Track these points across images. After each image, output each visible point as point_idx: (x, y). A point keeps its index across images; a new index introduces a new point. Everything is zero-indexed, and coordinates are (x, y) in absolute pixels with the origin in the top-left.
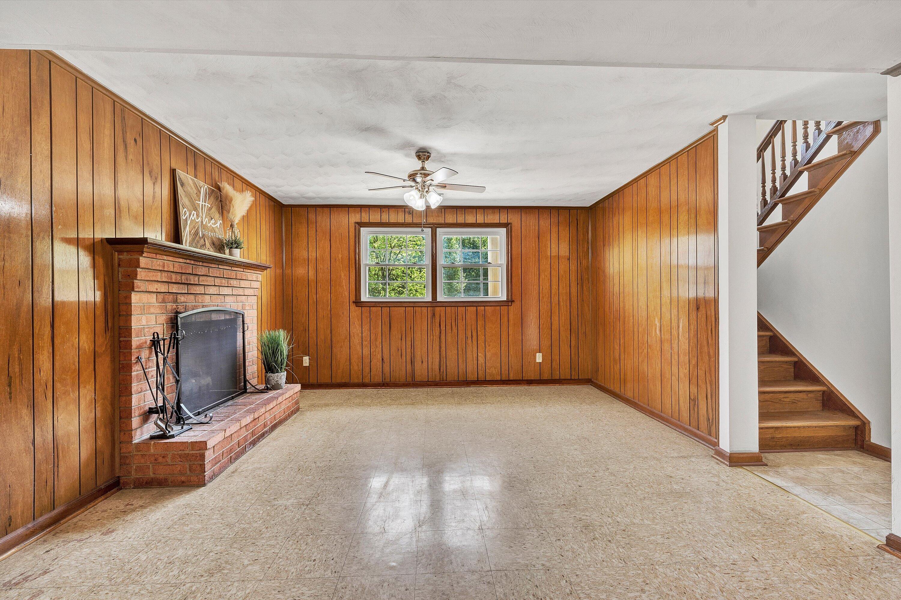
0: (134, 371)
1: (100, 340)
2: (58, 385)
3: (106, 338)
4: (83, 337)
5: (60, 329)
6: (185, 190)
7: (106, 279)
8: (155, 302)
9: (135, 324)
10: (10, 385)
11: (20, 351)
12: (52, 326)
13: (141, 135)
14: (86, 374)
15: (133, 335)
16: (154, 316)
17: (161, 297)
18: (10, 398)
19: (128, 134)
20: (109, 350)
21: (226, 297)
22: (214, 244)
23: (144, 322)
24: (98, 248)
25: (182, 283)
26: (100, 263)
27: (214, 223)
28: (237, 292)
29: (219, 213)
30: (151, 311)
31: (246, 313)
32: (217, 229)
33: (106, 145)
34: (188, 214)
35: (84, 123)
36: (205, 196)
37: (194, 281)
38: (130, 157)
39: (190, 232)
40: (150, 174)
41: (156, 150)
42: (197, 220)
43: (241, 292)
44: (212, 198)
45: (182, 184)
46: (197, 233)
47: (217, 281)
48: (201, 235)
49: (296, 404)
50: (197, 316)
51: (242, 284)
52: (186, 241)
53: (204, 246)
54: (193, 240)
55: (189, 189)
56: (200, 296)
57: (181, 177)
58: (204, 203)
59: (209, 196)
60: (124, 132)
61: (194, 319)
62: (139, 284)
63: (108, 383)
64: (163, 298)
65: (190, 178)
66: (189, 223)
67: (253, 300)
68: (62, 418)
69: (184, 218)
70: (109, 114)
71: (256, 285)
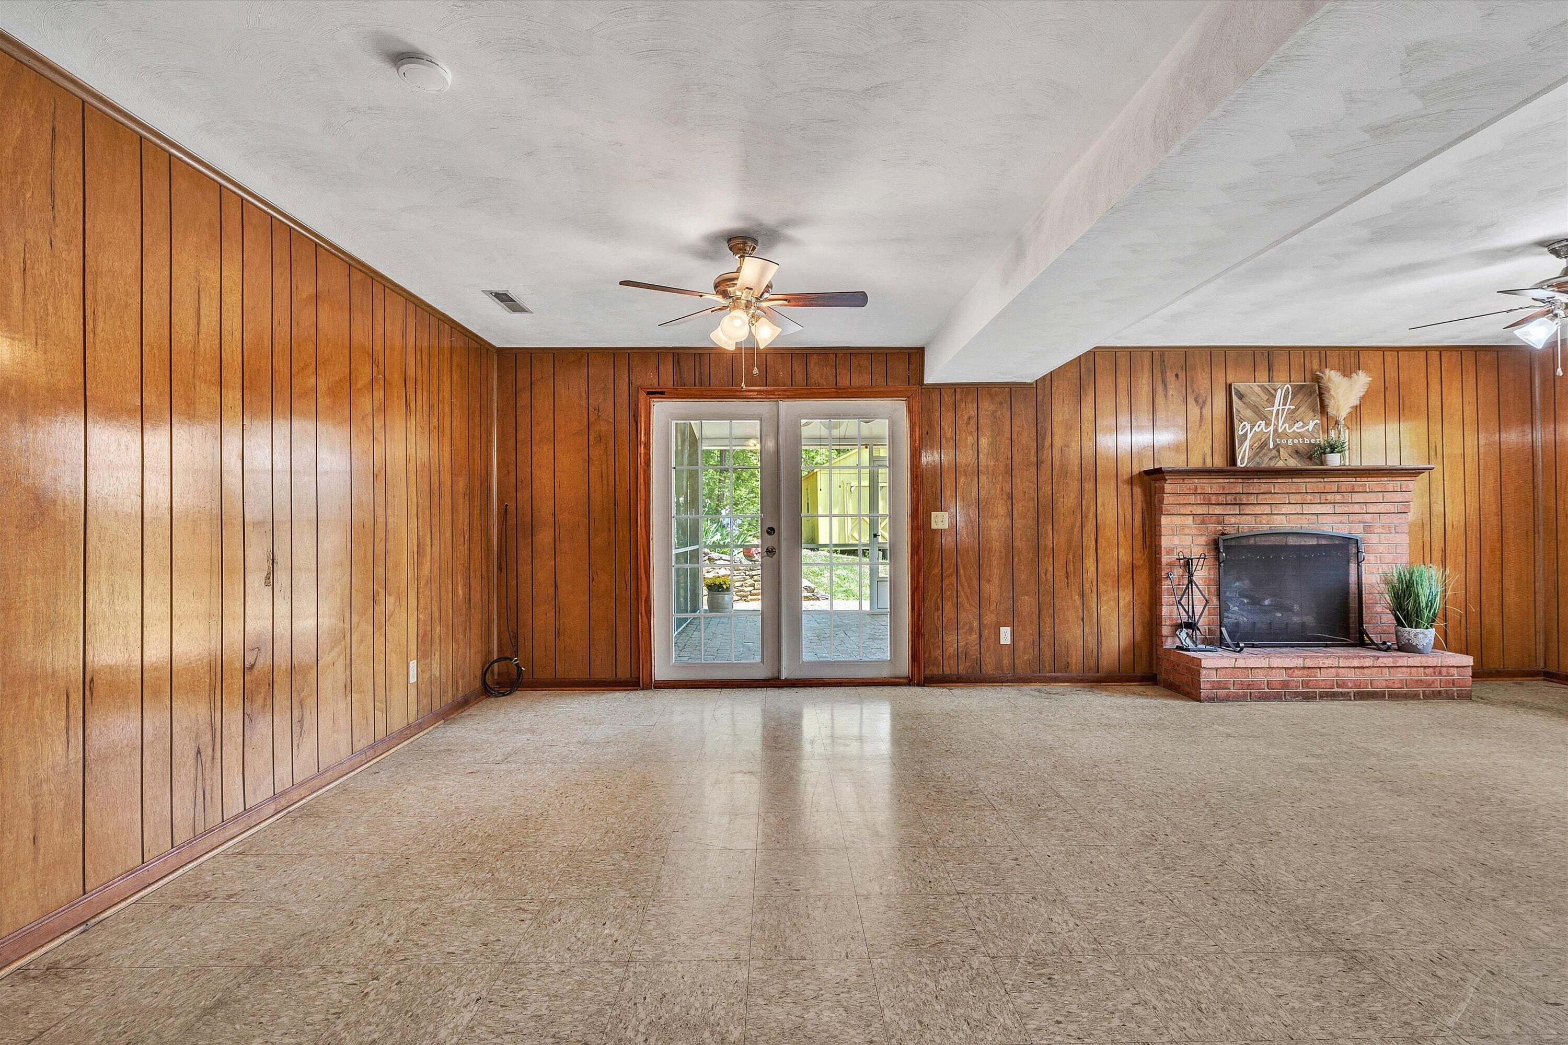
0: (1163, 585)
1: (1138, 555)
2: (1100, 585)
3: (1144, 553)
4: (1122, 551)
5: (1102, 543)
6: (1246, 401)
7: (1144, 505)
8: (1192, 524)
9: (1165, 542)
10: (1067, 578)
11: (1074, 557)
12: (1096, 542)
13: (1184, 368)
14: (1126, 580)
15: (1163, 553)
16: (1190, 537)
17: (1199, 519)
18: (1068, 586)
19: (1168, 373)
20: (1147, 564)
21: (1320, 517)
22: (1297, 452)
23: (1177, 542)
24: (1135, 481)
25: (1227, 504)
26: (1138, 491)
27: (1302, 427)
28: (1345, 509)
29: (1314, 411)
30: (1187, 531)
31: (1373, 538)
32: (1307, 433)
33: (1144, 393)
34: (1248, 427)
35: (1123, 383)
36: (1286, 398)
37: (1248, 500)
38: (1170, 393)
39: (1251, 447)
40: (1196, 400)
41: (1204, 374)
42: (1265, 431)
43: (1356, 509)
44: (1300, 396)
45: (1241, 396)
46: (1265, 444)
47: (1293, 498)
48: (1271, 447)
49: (1453, 684)
50: (1258, 539)
51: (1357, 498)
52: (1243, 458)
53: (1276, 457)
54: (1256, 454)
55: (1253, 398)
56: (1264, 517)
57: (1239, 389)
58: (1281, 407)
59: (1294, 395)
60: (1163, 374)
61: (1252, 541)
62: (1168, 507)
63: (1146, 591)
64: (1203, 519)
65: (1258, 386)
66: (1249, 436)
67: (1396, 519)
68: (1104, 609)
69: (1241, 433)
70: (1147, 366)
71: (1399, 497)
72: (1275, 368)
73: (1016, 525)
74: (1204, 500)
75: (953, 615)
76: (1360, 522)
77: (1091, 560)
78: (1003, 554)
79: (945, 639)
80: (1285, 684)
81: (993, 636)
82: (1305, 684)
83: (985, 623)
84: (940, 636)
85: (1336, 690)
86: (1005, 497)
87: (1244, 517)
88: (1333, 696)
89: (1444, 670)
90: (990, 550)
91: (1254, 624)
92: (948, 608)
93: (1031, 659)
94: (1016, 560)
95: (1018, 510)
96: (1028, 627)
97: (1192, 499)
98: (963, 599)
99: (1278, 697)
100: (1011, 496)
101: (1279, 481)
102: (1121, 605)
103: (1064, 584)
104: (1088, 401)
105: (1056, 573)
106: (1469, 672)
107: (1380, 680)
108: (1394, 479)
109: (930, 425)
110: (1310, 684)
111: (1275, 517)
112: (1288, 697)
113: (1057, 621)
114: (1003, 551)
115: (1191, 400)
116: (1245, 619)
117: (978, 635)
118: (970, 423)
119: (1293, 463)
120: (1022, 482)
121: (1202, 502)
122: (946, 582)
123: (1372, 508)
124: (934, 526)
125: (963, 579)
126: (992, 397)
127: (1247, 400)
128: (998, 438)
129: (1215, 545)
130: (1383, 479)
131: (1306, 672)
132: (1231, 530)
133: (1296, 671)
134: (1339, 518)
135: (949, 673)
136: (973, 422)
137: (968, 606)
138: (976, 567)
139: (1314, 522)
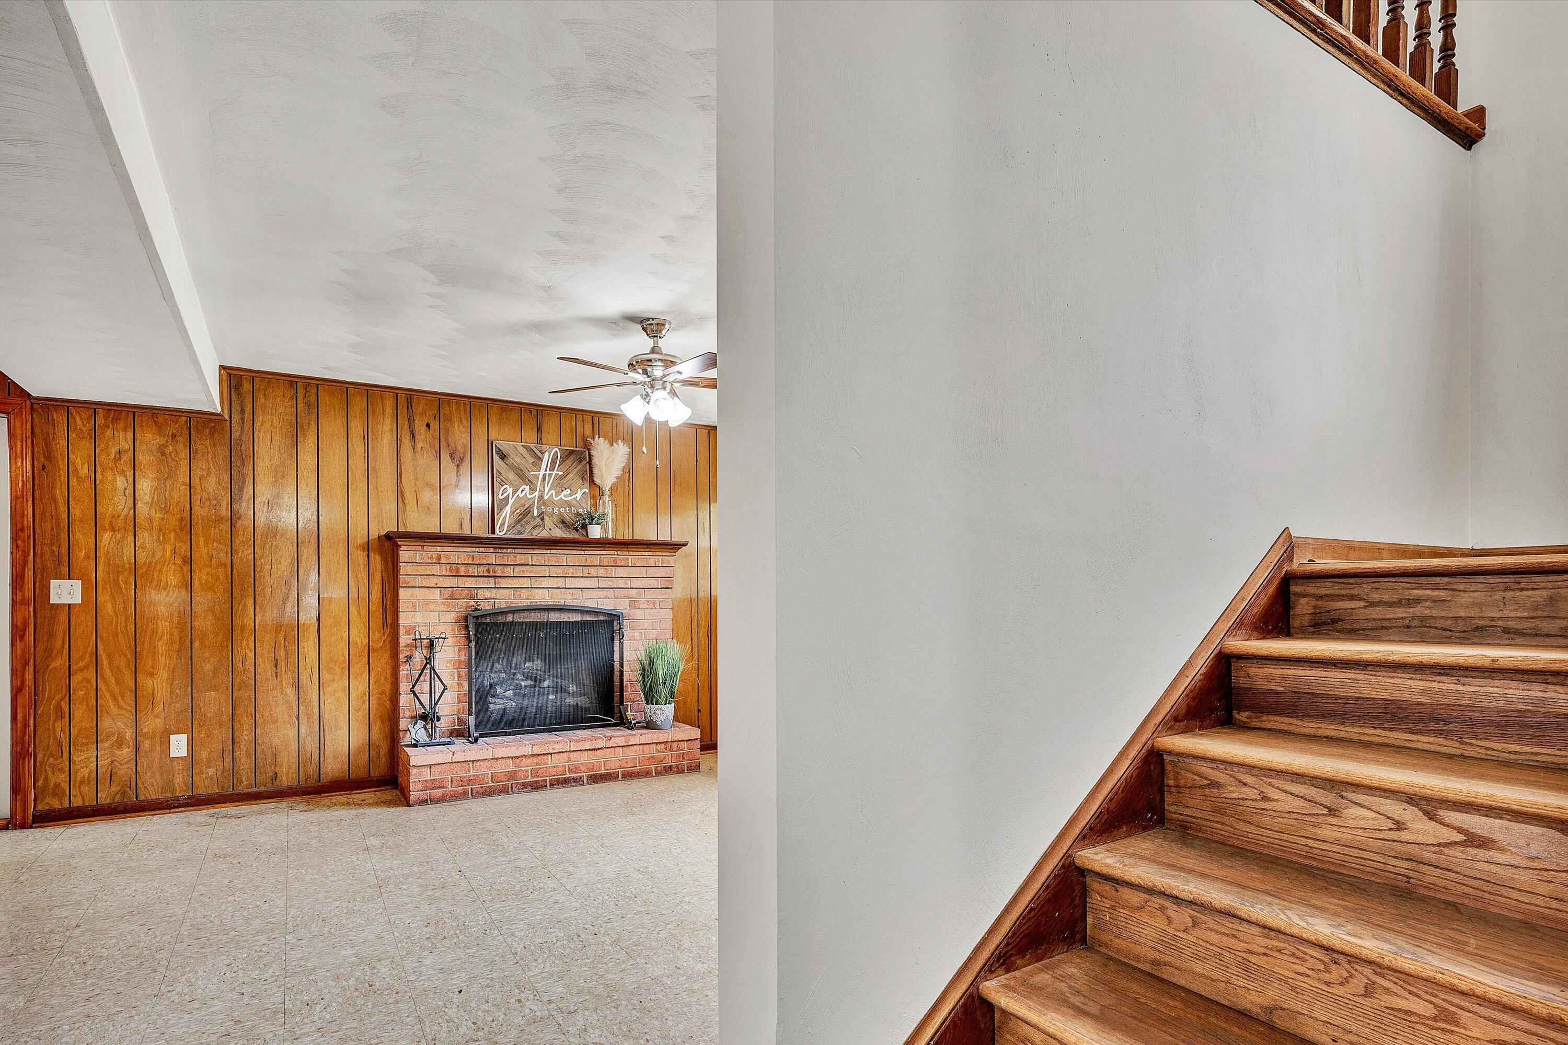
0: (403, 670)
1: (375, 635)
2: (324, 672)
3: (384, 633)
4: (354, 631)
5: (325, 622)
6: (508, 462)
7: (385, 575)
8: (439, 598)
9: (405, 620)
10: (276, 666)
11: (285, 639)
12: (317, 621)
13: (437, 418)
14: (359, 667)
15: (403, 632)
16: (437, 613)
17: (446, 593)
18: (276, 677)
19: (417, 421)
20: (388, 646)
21: (584, 592)
23: (419, 620)
24: (373, 545)
25: (479, 576)
26: (376, 559)
27: (571, 495)
28: (609, 583)
29: (583, 478)
30: (432, 607)
31: (639, 614)
32: (574, 502)
33: (385, 441)
34: (510, 491)
35: (357, 428)
36: (554, 462)
37: (503, 572)
38: (419, 445)
39: (512, 513)
40: (452, 456)
41: (461, 427)
42: (530, 497)
43: (621, 583)
44: (569, 462)
45: (503, 457)
46: (527, 512)
47: (554, 571)
48: (535, 514)
49: (683, 758)
50: (516, 615)
51: (621, 572)
52: (503, 524)
53: (540, 526)
54: (518, 521)
55: (518, 459)
56: (523, 590)
57: (501, 448)
58: (548, 472)
59: (563, 461)
60: (411, 421)
61: (510, 618)
62: (408, 579)
63: (386, 679)
64: (453, 594)
65: (524, 446)
66: (511, 501)
67: (660, 595)
68: (329, 703)
69: (501, 497)
70: (389, 410)
71: (662, 572)
72: (545, 428)
73: (197, 599)
74: (450, 572)
75: (89, 724)
76: (625, 597)
77: (311, 643)
78: (176, 637)
79: (74, 758)
80: (512, 775)
81: (158, 748)
82: (535, 773)
83: (145, 730)
84: (66, 755)
85: (568, 775)
86: (179, 561)
87: (502, 590)
88: (565, 782)
89: (675, 745)
90: (154, 632)
91: (523, 709)
92: (80, 713)
93: (219, 773)
94: (197, 644)
95: (200, 580)
96: (216, 732)
97: (436, 569)
98: (107, 700)
99: (504, 791)
100: (189, 561)
101: (536, 551)
102: (353, 696)
103: (270, 674)
104: (308, 444)
105: (260, 661)
106: (698, 744)
107: (612, 761)
108: (654, 554)
109: (49, 457)
110: (540, 772)
111: (536, 590)
112: (515, 789)
113: (259, 721)
114: (176, 632)
115: (445, 456)
116: (514, 704)
117: (133, 748)
118: (120, 458)
119: (558, 533)
120: (206, 543)
121: (448, 573)
122: (77, 678)
123: (636, 583)
124: (54, 600)
125: (107, 672)
126: (159, 428)
127: (510, 461)
128: (168, 483)
129: (464, 621)
130: (644, 553)
131: (535, 760)
132: (486, 606)
133: (524, 760)
134: (603, 593)
135: (80, 803)
136: (128, 457)
137: (114, 710)
138: (131, 657)
139: (578, 597)
